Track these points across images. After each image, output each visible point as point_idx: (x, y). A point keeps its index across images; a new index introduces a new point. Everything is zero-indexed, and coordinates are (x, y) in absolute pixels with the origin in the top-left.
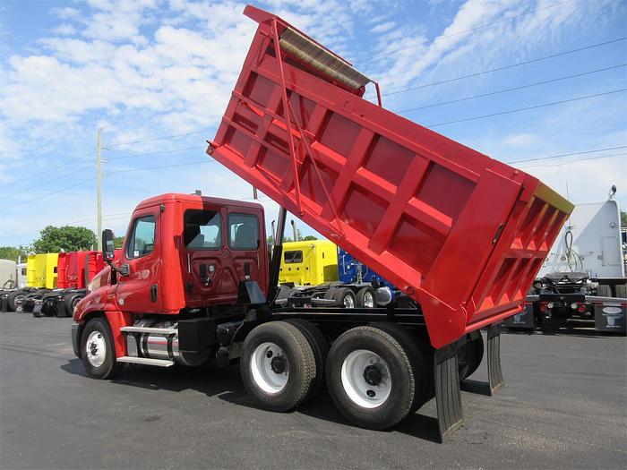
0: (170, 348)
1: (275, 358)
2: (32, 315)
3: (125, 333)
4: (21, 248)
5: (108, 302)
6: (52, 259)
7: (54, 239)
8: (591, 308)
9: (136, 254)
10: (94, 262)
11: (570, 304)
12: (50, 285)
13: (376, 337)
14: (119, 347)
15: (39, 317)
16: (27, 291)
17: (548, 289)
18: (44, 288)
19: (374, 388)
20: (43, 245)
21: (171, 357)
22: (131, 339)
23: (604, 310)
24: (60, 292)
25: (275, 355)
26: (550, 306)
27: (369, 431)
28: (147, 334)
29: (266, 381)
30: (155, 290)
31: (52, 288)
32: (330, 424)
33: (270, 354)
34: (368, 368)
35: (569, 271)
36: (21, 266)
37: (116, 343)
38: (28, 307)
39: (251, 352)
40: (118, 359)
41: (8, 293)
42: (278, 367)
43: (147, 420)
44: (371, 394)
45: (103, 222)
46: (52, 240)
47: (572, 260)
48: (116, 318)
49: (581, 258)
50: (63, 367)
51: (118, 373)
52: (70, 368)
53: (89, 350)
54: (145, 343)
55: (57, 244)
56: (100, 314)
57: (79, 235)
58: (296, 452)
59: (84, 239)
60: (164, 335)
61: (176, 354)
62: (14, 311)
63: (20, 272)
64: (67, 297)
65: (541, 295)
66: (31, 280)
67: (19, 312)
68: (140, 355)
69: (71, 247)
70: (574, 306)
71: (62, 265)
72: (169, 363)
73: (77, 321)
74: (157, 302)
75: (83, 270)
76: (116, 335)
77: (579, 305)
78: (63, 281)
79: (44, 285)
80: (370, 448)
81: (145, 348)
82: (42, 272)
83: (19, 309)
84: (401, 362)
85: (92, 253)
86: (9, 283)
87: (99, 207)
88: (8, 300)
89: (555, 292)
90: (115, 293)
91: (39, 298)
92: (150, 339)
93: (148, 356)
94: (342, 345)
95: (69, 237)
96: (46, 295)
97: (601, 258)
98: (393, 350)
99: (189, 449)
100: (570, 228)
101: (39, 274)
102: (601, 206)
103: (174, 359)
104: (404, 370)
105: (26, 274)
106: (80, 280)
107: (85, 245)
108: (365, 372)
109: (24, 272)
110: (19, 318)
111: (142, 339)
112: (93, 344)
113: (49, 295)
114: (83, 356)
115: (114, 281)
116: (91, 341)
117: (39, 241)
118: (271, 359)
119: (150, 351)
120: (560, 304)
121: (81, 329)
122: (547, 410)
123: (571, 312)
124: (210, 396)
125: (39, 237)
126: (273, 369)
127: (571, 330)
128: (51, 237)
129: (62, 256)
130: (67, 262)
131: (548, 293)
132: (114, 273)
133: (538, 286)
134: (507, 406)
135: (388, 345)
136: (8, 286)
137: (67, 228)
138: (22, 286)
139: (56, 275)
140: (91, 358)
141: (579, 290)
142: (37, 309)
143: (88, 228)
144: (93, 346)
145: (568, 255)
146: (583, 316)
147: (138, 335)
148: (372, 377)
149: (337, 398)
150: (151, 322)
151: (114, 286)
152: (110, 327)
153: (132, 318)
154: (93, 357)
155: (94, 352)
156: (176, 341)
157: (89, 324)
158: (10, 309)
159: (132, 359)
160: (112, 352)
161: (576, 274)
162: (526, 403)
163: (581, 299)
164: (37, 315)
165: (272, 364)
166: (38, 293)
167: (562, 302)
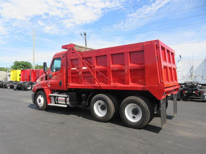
0: (66, 101)
1: (102, 105)
2: (13, 90)
3: (51, 96)
4: (7, 68)
5: (45, 86)
6: (19, 72)
7: (18, 65)
8: (200, 93)
9: (54, 70)
10: (33, 73)
11: (193, 91)
12: (18, 80)
13: (137, 100)
14: (48, 101)
15: (16, 90)
16: (11, 82)
17: (185, 87)
18: (16, 81)
19: (135, 116)
20: (14, 67)
21: (66, 104)
22: (52, 98)
23: (204, 94)
24: (22, 83)
25: (101, 104)
26: (186, 92)
27: (134, 129)
28: (58, 97)
29: (99, 112)
30: (61, 82)
31: (19, 81)
32: (121, 127)
33: (100, 104)
34: (134, 109)
35: (191, 81)
36: (8, 74)
37: (47, 99)
38: (12, 87)
39: (94, 103)
40: (48, 104)
41: (5, 82)
42: (103, 108)
43: (61, 123)
44: (134, 117)
45: (35, 60)
46: (17, 66)
47: (193, 77)
48: (47, 91)
49: (195, 77)
50: (28, 106)
51: (48, 108)
52: (31, 106)
53: (38, 101)
54: (57, 99)
55: (19, 67)
56: (42, 90)
57: (26, 64)
58: (112, 134)
59: (28, 66)
60: (64, 97)
61: (68, 103)
62: (7, 88)
63: (8, 76)
64: (25, 84)
65: (183, 89)
66: (12, 78)
67: (9, 89)
68: (55, 103)
69: (24, 68)
70: (194, 92)
71: (22, 74)
72: (66, 106)
73: (34, 92)
74: (62, 86)
75: (29, 76)
76: (47, 96)
77: (196, 92)
78: (23, 79)
79: (16, 80)
80: (135, 134)
81: (57, 101)
82: (16, 76)
83: (9, 87)
84: (145, 108)
85: (32, 70)
86: (5, 79)
87: (34, 55)
88: (5, 85)
89: (188, 88)
90: (47, 83)
91: (15, 84)
92: (59, 98)
93: (58, 103)
94: (126, 102)
95: (23, 65)
96: (18, 83)
97: (202, 77)
98: (143, 104)
99: (77, 133)
100: (192, 67)
101: (15, 77)
102: (203, 60)
103: (67, 104)
104: (146, 110)
105: (10, 76)
106: (28, 79)
107: (28, 67)
108: (133, 110)
109: (9, 76)
110: (9, 90)
111: (56, 98)
112: (39, 99)
113: (19, 83)
114: (36, 103)
115: (46, 79)
116: (39, 98)
117: (13, 66)
118: (100, 105)
119: (59, 102)
120: (189, 92)
121: (35, 94)
122: (190, 125)
123: (192, 94)
124: (79, 117)
125: (13, 64)
126: (101, 109)
127: (192, 100)
128: (17, 65)
129: (22, 71)
130: (24, 73)
131: (185, 88)
132: (46, 77)
133: (182, 85)
134: (176, 123)
135: (141, 102)
136: (4, 80)
137: (22, 62)
138: (9, 80)
139: (20, 77)
140: (39, 104)
141: (196, 87)
142: (15, 88)
143: (29, 62)
144: (40, 100)
145: (191, 76)
146: (197, 96)
147: (55, 97)
148: (135, 112)
149: (123, 118)
150: (59, 93)
151: (46, 81)
152: (45, 94)
153: (53, 91)
154: (39, 103)
155: (40, 102)
156: (68, 99)
157: (38, 93)
158: (6, 87)
159: (53, 104)
160: (46, 102)
161: (195, 82)
162: (182, 122)
163: (197, 90)
164: (15, 90)
165: (101, 107)
166: (15, 83)
167: (190, 91)
